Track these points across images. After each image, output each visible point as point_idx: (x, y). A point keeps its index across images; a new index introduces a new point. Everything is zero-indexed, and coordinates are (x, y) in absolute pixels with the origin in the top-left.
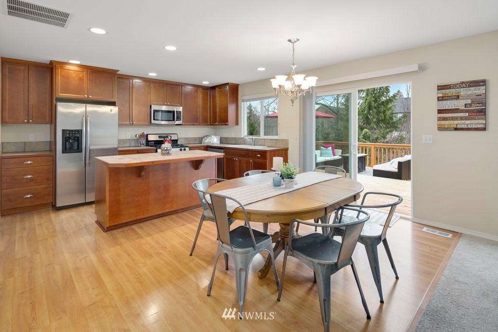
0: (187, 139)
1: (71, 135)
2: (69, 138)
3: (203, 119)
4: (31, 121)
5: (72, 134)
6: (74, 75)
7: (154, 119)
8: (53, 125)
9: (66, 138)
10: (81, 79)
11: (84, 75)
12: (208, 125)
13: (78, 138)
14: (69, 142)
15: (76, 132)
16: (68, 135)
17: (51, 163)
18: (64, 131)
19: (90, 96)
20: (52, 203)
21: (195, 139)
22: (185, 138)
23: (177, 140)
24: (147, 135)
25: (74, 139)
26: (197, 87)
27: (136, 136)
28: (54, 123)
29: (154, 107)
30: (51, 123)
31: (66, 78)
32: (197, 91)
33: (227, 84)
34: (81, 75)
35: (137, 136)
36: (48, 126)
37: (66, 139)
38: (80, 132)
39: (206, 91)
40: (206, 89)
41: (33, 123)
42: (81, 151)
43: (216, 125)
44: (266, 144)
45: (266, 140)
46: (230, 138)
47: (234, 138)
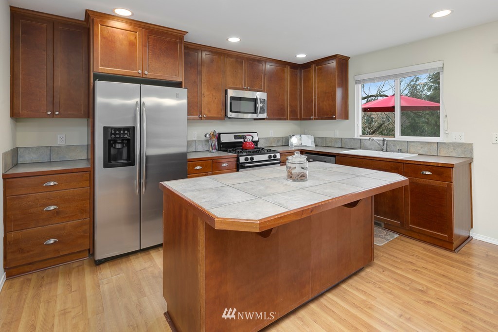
0: (268, 139)
1: (118, 136)
2: (115, 142)
3: (291, 111)
4: (57, 113)
5: (119, 134)
6: (121, 37)
7: (231, 111)
8: (91, 120)
9: (109, 141)
10: (132, 44)
11: (137, 37)
12: (297, 119)
13: (129, 140)
14: (115, 148)
15: (126, 132)
16: (113, 136)
17: (87, 184)
18: (105, 129)
19: (146, 73)
20: (89, 250)
21: (278, 139)
22: (265, 138)
23: (258, 141)
24: (220, 134)
25: (122, 143)
26: (283, 64)
27: (206, 137)
28: (91, 117)
29: (231, 93)
30: (89, 117)
31: (110, 42)
32: (283, 71)
33: (334, 57)
34: (132, 38)
35: (208, 136)
36: (85, 121)
37: (109, 144)
38: (131, 130)
39: (296, 70)
40: (294, 67)
41: (61, 116)
42: (132, 164)
43: (312, 119)
44: (412, 149)
45: (413, 144)
46: (332, 138)
47: (339, 138)
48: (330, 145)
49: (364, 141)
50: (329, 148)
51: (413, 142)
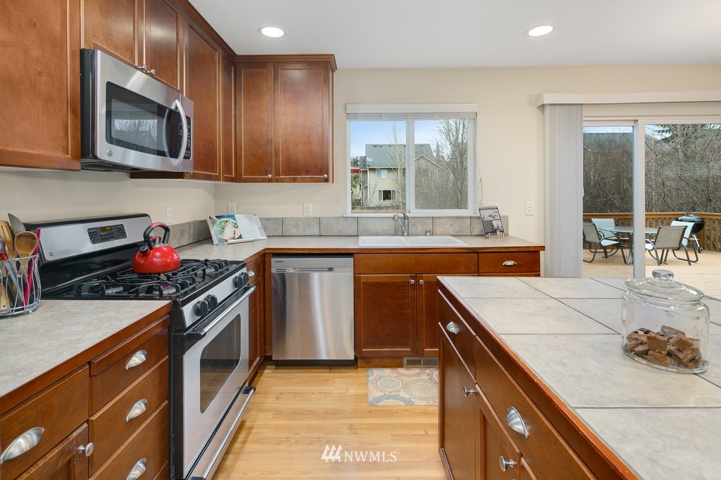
7: (109, 137)
12: (232, 180)
21: (182, 230)
32: (212, 57)
39: (230, 66)
43: (270, 181)
44: (438, 229)
45: (440, 221)
46: (299, 219)
47: (315, 218)
48: (294, 232)
49: (363, 220)
50: (276, 239)
51: (440, 218)
